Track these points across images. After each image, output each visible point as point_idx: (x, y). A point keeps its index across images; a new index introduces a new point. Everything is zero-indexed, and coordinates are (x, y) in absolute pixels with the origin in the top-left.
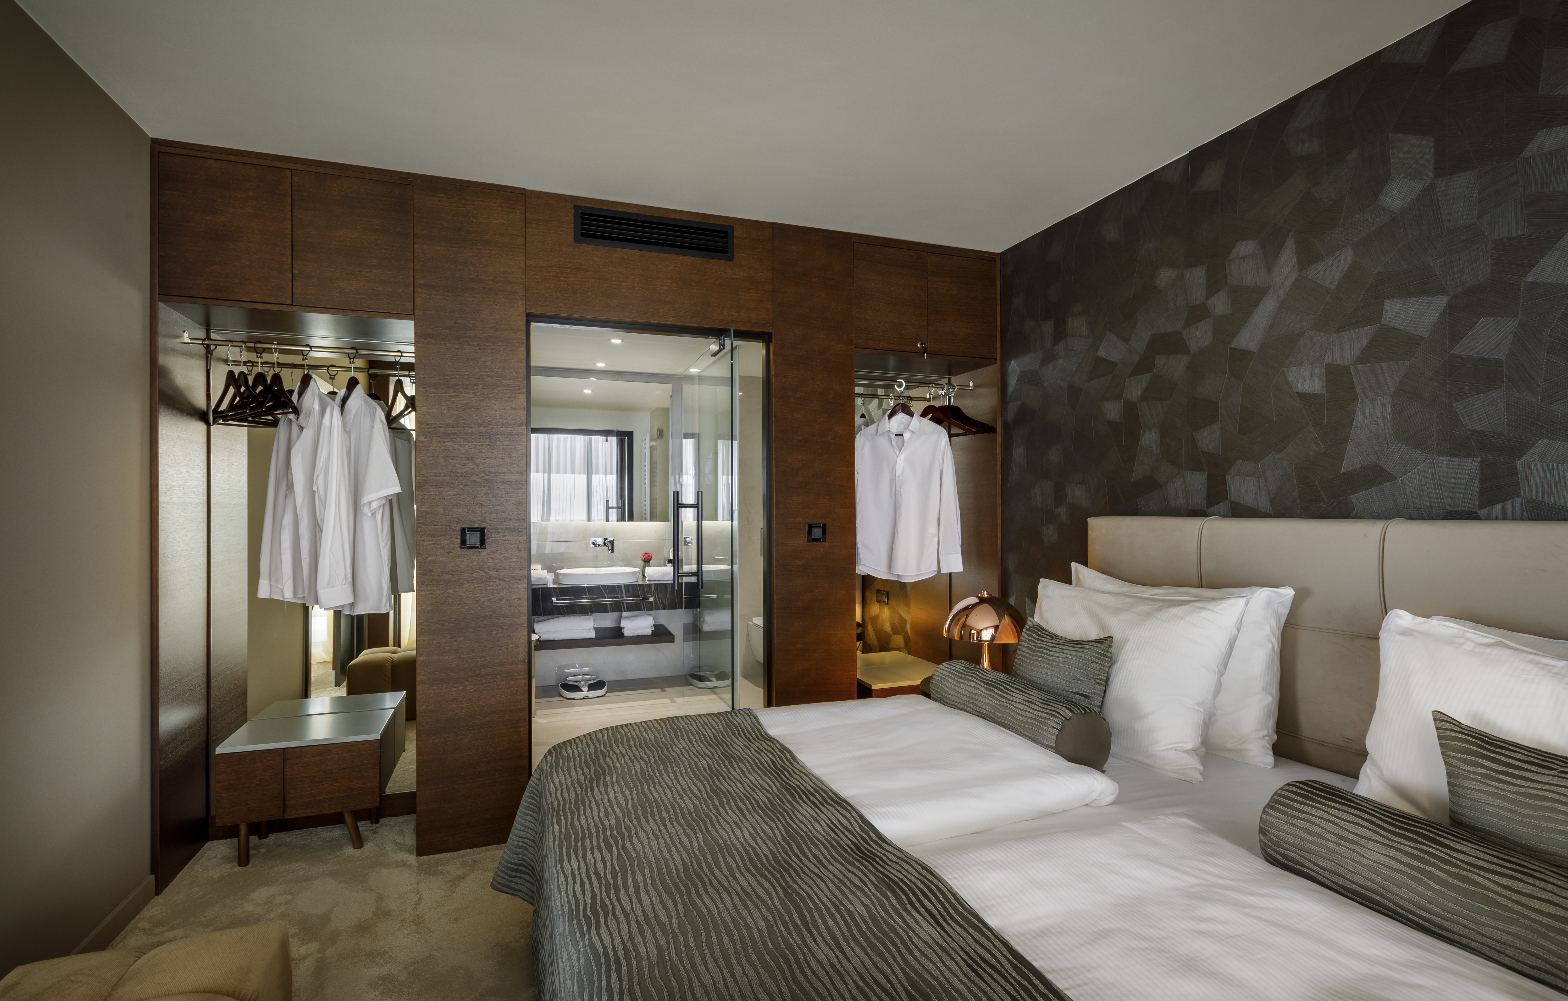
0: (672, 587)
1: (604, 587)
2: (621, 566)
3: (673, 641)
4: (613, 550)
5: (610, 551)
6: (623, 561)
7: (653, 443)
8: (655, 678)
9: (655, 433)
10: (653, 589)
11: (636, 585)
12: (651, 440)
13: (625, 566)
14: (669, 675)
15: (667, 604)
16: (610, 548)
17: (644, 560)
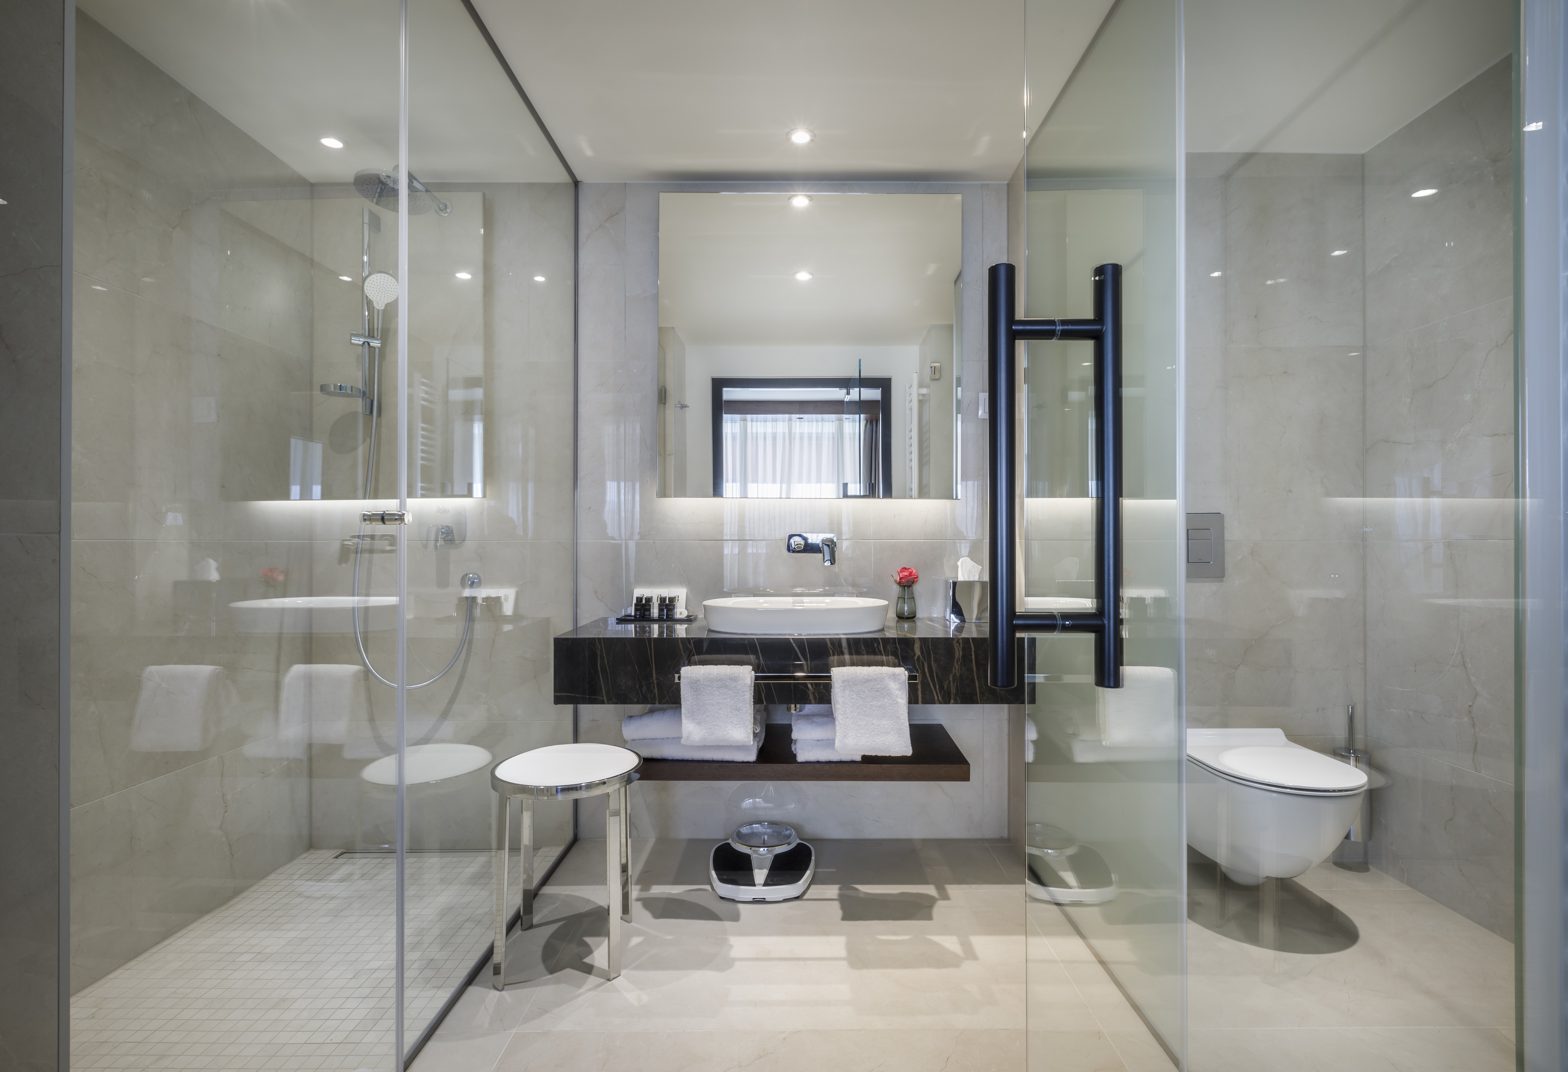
0: (964, 649)
1: (800, 642)
2: (850, 595)
3: (965, 776)
4: (833, 561)
5: (828, 564)
6: (854, 585)
7: (924, 391)
8: (925, 841)
9: (928, 372)
10: (918, 652)
11: (875, 640)
12: (921, 386)
13: (860, 595)
14: (955, 835)
15: (953, 690)
16: (827, 557)
17: (899, 583)
